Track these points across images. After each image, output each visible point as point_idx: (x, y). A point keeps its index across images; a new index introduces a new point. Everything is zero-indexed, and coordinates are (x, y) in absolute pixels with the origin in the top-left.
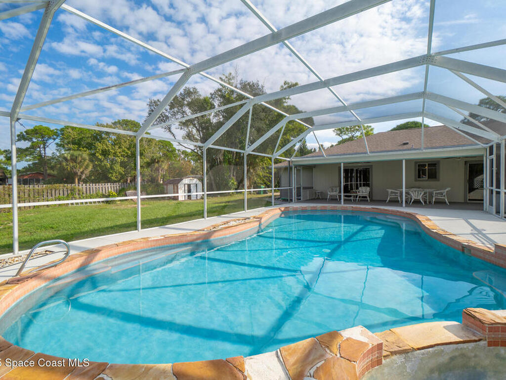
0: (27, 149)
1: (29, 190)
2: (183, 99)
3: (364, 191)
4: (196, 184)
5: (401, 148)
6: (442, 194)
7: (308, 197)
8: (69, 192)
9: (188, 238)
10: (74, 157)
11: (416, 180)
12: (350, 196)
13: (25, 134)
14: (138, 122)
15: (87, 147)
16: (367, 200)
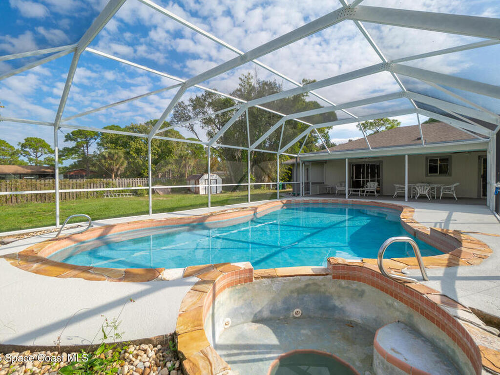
0: (73, 149)
1: (73, 184)
2: (205, 100)
3: (372, 186)
4: (216, 180)
5: (414, 142)
6: (450, 190)
7: (318, 191)
9: (186, 221)
10: (111, 155)
11: (427, 175)
12: (358, 191)
13: (71, 135)
15: (123, 146)
16: (375, 195)
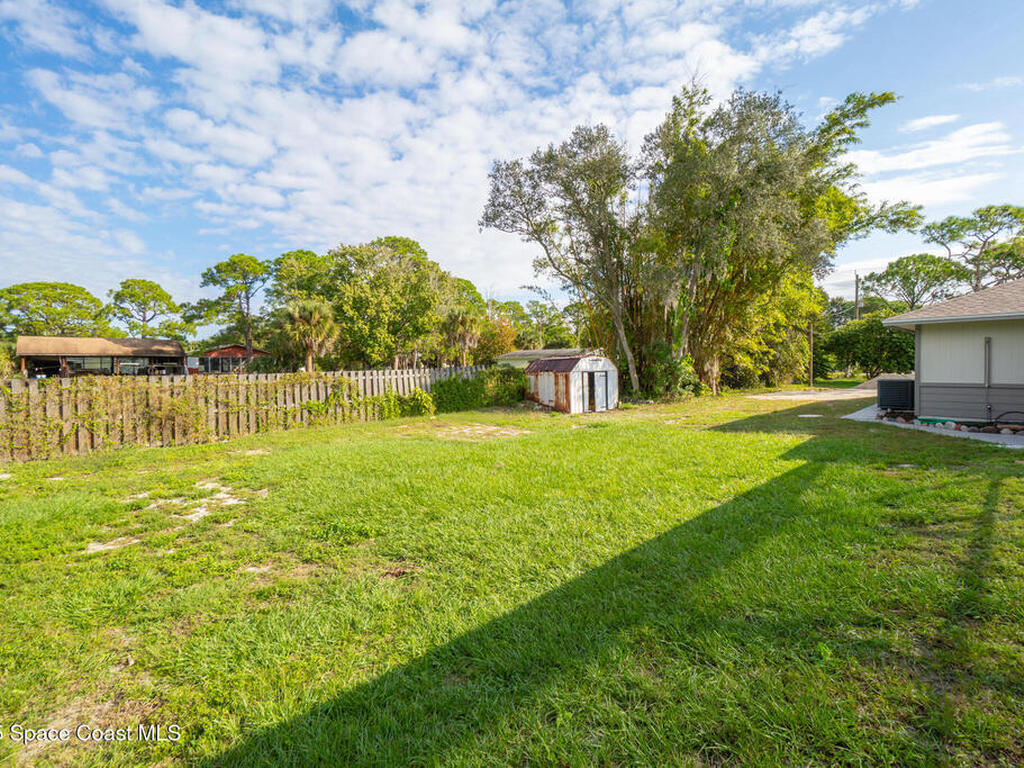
0: (218, 302)
4: (606, 372)
8: (330, 391)
10: (307, 313)
13: (215, 271)
14: (416, 240)
15: (323, 295)
